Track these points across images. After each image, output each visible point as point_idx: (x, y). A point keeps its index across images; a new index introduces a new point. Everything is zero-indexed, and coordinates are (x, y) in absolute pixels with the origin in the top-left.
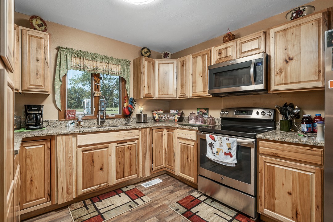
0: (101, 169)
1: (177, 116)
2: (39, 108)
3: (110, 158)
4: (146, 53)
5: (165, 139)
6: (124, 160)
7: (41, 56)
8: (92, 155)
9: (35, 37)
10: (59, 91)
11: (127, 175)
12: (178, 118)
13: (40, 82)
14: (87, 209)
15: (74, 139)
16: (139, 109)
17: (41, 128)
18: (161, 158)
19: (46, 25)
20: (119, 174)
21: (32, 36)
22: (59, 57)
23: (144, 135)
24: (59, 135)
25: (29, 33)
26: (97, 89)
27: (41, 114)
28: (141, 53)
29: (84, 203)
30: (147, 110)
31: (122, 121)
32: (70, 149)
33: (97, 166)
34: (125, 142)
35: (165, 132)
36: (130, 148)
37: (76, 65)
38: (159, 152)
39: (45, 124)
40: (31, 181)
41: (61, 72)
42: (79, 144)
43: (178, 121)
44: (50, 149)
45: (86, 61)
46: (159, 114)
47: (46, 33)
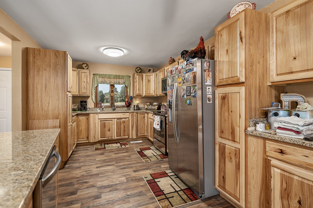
0: (109, 130)
1: (156, 106)
2: (86, 102)
3: (113, 126)
4: (138, 70)
5: (146, 119)
6: (121, 128)
7: (85, 81)
8: (105, 123)
9: (83, 72)
10: (94, 94)
11: (122, 136)
12: (157, 107)
13: (85, 91)
14: (101, 146)
15: (97, 115)
16: (136, 102)
17: (86, 111)
18: (143, 130)
19: (88, 66)
20: (118, 134)
21: (82, 72)
22: (94, 79)
23: (132, 116)
24: (91, 113)
25: (81, 71)
26: (112, 92)
27: (86, 105)
28: (136, 71)
29: (101, 144)
30: (142, 103)
31: (126, 108)
32: (95, 119)
33: (107, 129)
34: (121, 119)
35: (146, 115)
36: (124, 122)
37: (101, 82)
38: (142, 126)
39: (88, 109)
40: (81, 131)
41: (95, 85)
42: (99, 118)
43: (157, 109)
44: (88, 119)
45: (106, 79)
46: (147, 105)
47: (88, 70)
